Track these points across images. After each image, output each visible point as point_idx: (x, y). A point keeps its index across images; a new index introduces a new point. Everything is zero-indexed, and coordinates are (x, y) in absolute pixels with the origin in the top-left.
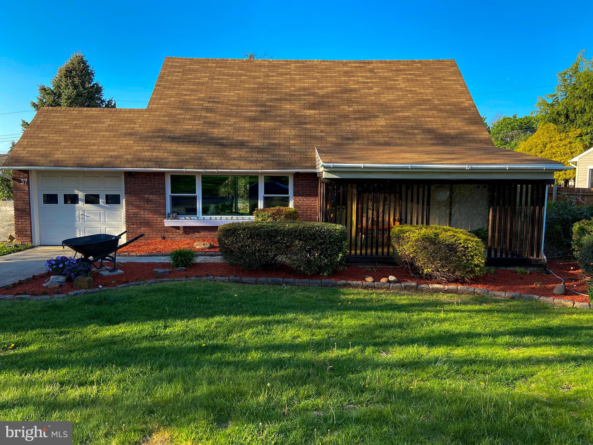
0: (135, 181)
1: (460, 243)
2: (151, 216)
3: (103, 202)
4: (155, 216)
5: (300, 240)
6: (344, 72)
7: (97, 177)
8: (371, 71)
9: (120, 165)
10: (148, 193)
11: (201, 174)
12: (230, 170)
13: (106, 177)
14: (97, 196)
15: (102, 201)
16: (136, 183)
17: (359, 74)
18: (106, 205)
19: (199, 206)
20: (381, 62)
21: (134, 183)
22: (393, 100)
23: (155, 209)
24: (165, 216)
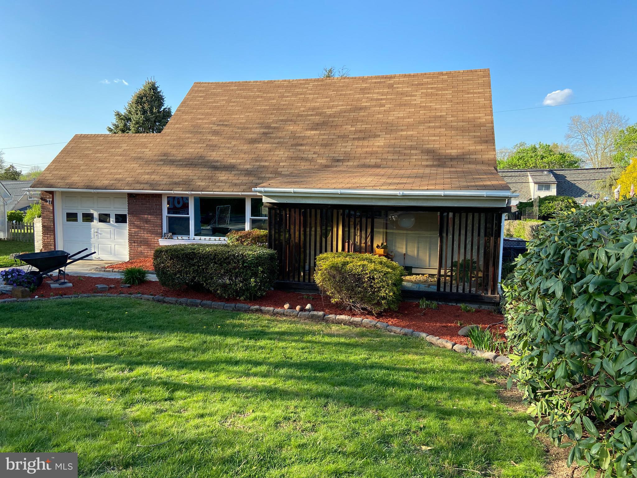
0: (136, 202)
1: (367, 274)
2: (150, 235)
3: (113, 221)
4: (153, 235)
5: (215, 263)
6: (361, 89)
7: (109, 198)
10: (147, 213)
11: (193, 196)
12: (212, 193)
13: (115, 198)
14: (108, 216)
16: (137, 204)
17: (377, 91)
18: (115, 224)
19: (192, 226)
21: (135, 204)
22: (402, 118)
23: (153, 228)
24: (161, 235)
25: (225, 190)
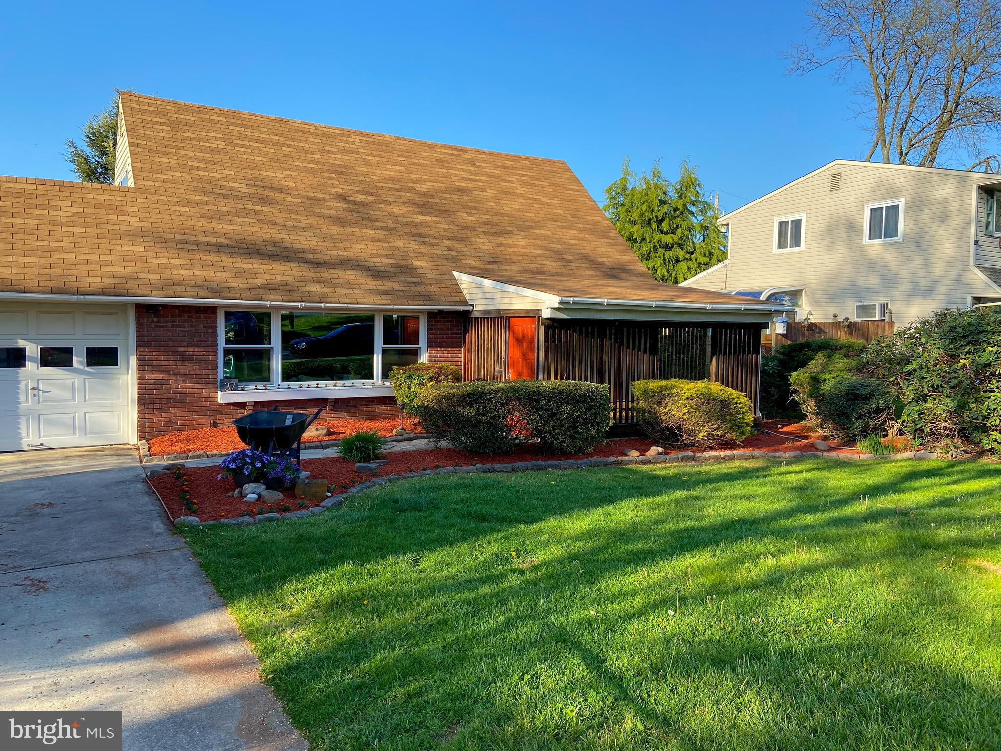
0: (159, 321)
2: (190, 386)
3: (80, 363)
4: (198, 386)
6: (437, 161)
7: (69, 313)
8: (472, 163)
9: (140, 292)
10: (185, 344)
11: (280, 311)
12: (345, 305)
13: (87, 313)
14: (69, 352)
15: (79, 361)
16: (161, 326)
17: (459, 167)
18: (87, 369)
19: (277, 364)
20: (479, 152)
21: (156, 326)
22: (519, 210)
23: (199, 372)
24: (213, 384)
25: (360, 300)
